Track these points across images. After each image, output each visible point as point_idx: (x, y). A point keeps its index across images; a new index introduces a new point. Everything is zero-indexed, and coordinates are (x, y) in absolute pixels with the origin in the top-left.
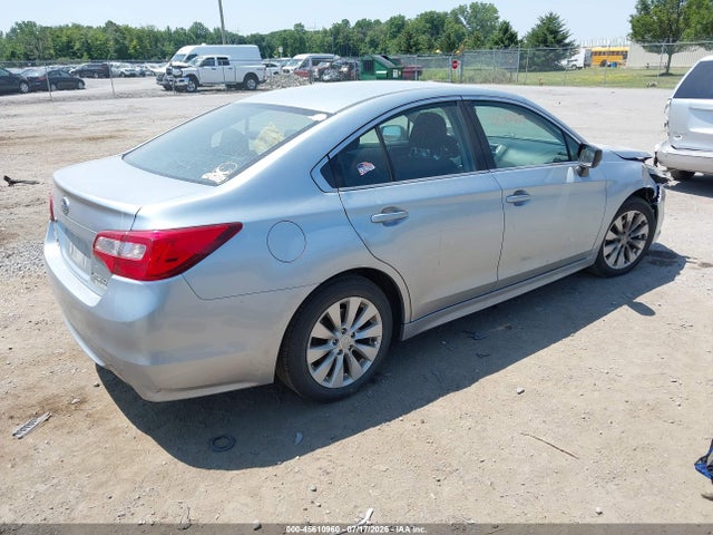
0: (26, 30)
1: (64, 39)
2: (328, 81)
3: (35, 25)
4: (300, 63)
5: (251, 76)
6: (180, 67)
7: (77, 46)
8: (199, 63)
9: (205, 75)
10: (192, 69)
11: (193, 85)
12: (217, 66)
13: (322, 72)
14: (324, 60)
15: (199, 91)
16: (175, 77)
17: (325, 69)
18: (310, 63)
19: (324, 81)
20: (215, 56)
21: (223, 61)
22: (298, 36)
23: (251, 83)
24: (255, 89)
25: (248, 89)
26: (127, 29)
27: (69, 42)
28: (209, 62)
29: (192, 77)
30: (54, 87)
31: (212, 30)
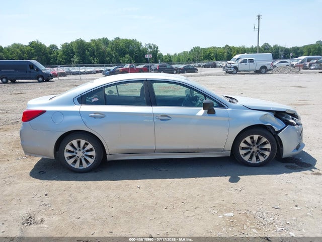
0: (196, 50)
1: (208, 53)
2: (313, 69)
3: (199, 48)
4: (300, 61)
5: (264, 67)
6: (230, 64)
7: (212, 55)
8: (239, 62)
9: (242, 67)
10: (236, 64)
11: (235, 71)
12: (248, 63)
13: (310, 65)
14: (314, 59)
15: (238, 73)
16: (228, 67)
17: (314, 63)
18: (306, 60)
19: (311, 69)
20: (248, 59)
21: (251, 61)
22: (317, 47)
23: (264, 70)
24: (265, 73)
25: (262, 73)
26: (233, 48)
27: (209, 54)
28: (245, 61)
29: (236, 68)
30: (186, 72)
31: (272, 46)
